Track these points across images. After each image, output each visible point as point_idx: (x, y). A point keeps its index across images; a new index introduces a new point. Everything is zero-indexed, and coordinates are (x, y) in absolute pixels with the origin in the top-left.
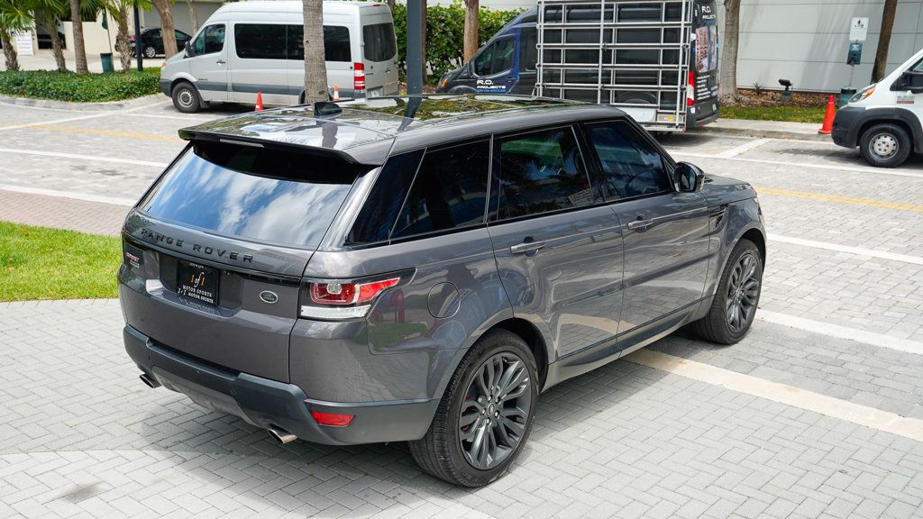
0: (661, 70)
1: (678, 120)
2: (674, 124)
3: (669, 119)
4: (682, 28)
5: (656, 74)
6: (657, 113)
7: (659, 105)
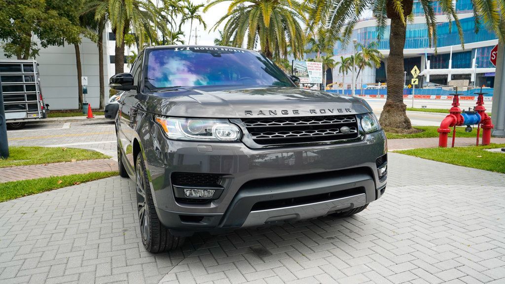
0: (26, 94)
1: (40, 116)
2: (38, 118)
3: (35, 116)
4: (35, 75)
5: (23, 96)
6: (27, 113)
7: (27, 110)
